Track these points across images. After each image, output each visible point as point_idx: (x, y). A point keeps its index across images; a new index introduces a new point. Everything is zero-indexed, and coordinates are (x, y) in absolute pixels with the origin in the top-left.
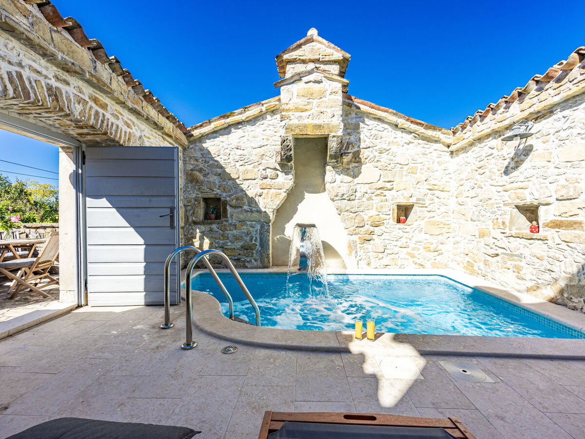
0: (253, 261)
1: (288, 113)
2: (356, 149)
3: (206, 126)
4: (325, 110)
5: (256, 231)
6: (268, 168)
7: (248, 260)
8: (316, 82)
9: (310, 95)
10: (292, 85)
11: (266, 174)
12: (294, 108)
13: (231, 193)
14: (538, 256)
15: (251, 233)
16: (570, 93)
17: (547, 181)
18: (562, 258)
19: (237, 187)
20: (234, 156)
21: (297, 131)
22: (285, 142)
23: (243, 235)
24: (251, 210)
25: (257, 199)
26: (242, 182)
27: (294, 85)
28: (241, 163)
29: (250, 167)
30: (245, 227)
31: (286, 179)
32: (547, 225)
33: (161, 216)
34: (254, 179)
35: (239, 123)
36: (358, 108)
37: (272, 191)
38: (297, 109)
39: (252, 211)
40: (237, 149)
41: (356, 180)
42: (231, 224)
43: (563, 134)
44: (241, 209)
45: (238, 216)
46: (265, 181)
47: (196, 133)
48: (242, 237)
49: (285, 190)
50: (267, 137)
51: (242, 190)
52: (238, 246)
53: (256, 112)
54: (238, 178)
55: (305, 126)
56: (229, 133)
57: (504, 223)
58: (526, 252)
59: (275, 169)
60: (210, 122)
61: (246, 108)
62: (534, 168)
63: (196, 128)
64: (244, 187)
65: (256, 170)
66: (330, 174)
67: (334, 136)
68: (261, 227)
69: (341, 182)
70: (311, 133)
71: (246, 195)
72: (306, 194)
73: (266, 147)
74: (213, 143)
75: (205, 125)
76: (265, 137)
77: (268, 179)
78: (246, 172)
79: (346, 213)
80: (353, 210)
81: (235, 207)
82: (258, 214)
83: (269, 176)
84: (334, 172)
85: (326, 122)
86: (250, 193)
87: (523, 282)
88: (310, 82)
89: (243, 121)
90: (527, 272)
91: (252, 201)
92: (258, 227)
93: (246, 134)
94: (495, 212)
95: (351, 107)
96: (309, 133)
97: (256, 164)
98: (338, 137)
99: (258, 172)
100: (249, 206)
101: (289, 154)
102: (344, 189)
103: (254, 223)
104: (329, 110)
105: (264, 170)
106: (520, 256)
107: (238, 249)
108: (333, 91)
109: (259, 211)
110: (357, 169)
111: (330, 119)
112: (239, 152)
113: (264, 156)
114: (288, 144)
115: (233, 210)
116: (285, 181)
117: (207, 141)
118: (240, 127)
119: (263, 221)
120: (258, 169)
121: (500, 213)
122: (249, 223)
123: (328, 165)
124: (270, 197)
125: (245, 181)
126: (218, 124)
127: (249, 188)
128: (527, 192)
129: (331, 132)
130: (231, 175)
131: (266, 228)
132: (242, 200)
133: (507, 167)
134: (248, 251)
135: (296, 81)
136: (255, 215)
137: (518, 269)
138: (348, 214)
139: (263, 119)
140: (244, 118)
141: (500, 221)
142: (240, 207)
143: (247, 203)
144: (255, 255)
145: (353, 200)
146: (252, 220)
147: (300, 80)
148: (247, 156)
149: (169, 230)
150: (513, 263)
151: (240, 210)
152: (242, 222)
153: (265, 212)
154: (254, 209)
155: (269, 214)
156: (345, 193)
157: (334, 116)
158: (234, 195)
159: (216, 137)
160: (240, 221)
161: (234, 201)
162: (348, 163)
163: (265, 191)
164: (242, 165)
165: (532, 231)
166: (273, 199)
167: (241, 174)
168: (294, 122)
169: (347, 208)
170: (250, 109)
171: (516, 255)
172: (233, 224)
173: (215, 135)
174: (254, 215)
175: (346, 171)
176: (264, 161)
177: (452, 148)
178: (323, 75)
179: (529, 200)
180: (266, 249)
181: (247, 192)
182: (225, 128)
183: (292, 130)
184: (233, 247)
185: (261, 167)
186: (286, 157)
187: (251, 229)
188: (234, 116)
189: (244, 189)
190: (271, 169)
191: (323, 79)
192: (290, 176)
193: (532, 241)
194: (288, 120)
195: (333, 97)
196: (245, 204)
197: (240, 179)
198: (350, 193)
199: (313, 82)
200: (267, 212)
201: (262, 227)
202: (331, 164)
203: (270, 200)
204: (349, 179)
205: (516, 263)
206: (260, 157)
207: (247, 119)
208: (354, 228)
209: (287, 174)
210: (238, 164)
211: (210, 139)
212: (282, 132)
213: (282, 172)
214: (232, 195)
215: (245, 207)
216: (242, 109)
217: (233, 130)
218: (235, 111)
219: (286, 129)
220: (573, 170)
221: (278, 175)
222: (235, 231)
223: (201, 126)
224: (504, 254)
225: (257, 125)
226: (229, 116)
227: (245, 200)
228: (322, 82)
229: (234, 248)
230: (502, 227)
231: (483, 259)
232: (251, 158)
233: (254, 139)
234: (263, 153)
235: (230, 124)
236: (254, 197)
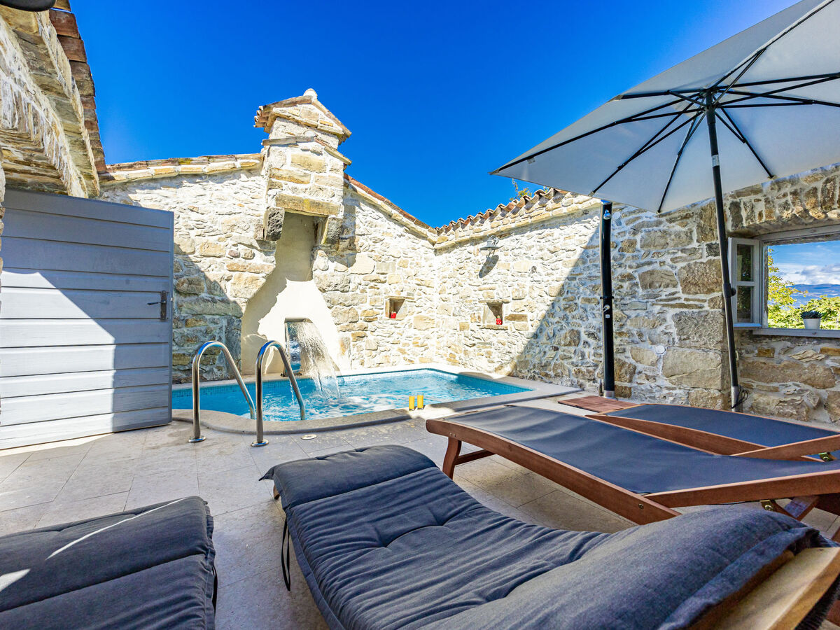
0: (215, 370)
1: (279, 181)
2: (351, 235)
3: (139, 169)
4: (324, 187)
5: (221, 328)
6: (240, 243)
7: (207, 369)
8: (314, 152)
9: (308, 166)
10: (285, 148)
11: (238, 251)
12: (287, 176)
13: (180, 274)
14: (502, 342)
15: (211, 331)
16: (520, 224)
17: (507, 285)
18: (516, 343)
19: (190, 265)
20: (187, 220)
21: (291, 205)
22: (276, 216)
23: (199, 334)
24: (213, 299)
25: (222, 284)
26: (199, 259)
27: (288, 149)
28: (199, 232)
29: (213, 240)
30: (202, 323)
31: (266, 261)
32: (507, 318)
33: (150, 304)
34: (219, 257)
35: (196, 175)
36: (355, 190)
37: (246, 275)
38: (291, 179)
39: (214, 301)
40: (192, 211)
41: (350, 270)
42: (178, 319)
43: (516, 252)
44: (196, 297)
45: (190, 306)
46: (236, 260)
47: (120, 175)
48: (196, 337)
49: (264, 275)
50: (240, 202)
51: (199, 271)
52: (191, 351)
53: (227, 167)
54: (194, 252)
55: (301, 201)
56: (179, 186)
57: (479, 317)
58: (494, 340)
59: (251, 246)
60: (147, 165)
61: (210, 158)
62: (499, 273)
63: (119, 168)
64: (203, 265)
65: (223, 244)
66: (321, 260)
67: (334, 219)
68: (228, 323)
69: (335, 270)
70: (309, 211)
71: (206, 278)
72: (288, 281)
73: (237, 215)
74: (149, 196)
75: (137, 167)
76: (237, 202)
77: (240, 258)
78: (207, 245)
79: (338, 306)
80: (346, 303)
81: (187, 294)
82: (223, 304)
83: (242, 254)
84: (327, 258)
85: (326, 201)
86: (212, 275)
87: (493, 364)
88: (308, 150)
89: (205, 174)
90: (496, 356)
91: (214, 287)
92: (224, 323)
93: (207, 192)
94: (473, 308)
95: (347, 187)
96: (305, 210)
97: (223, 236)
98: (338, 220)
99: (227, 247)
100: (211, 293)
101: (278, 230)
102: (337, 279)
103: (217, 317)
104: (329, 188)
105: (234, 245)
106: (490, 344)
107: (190, 355)
108: (335, 167)
109: (225, 301)
110: (351, 257)
111: (331, 199)
112: (194, 216)
113: (235, 228)
114: (279, 219)
115: (182, 298)
116: (265, 263)
117: (137, 191)
118: (198, 181)
119: (231, 314)
120: (225, 244)
121: (476, 308)
122: (208, 317)
123: (320, 249)
124: (243, 283)
125: (205, 258)
126: (162, 170)
127: (210, 269)
128: (495, 292)
129: (331, 213)
130: (181, 247)
131: (236, 323)
132: (200, 285)
133: (481, 271)
134: (207, 356)
135: (290, 144)
136: (219, 306)
137: (489, 354)
138: (341, 307)
139: (235, 177)
140: (206, 171)
141: (476, 315)
142: (195, 294)
143: (206, 289)
144: (217, 362)
145: (347, 292)
146: (214, 313)
147: (296, 145)
148: (209, 224)
149: (159, 324)
150: (486, 350)
151: (194, 298)
152: (198, 316)
153: (235, 302)
154: (217, 298)
155: (241, 305)
156: (339, 282)
157: (334, 196)
158: (185, 277)
159: (155, 188)
160: (193, 315)
161: (185, 285)
162: (344, 250)
163: (236, 274)
164: (199, 235)
165: (497, 324)
166: (247, 285)
167: (197, 247)
168: (288, 193)
169: (340, 301)
170: (217, 160)
171: (487, 344)
172: (182, 318)
173: (152, 184)
174: (218, 306)
175: (340, 258)
176: (234, 234)
177: (437, 246)
178: (324, 147)
179: (496, 299)
180: (236, 352)
181: (207, 274)
182: (171, 178)
183: (284, 203)
184: (182, 352)
185: (230, 242)
186: (273, 234)
187: (212, 326)
188: (190, 164)
189: (202, 269)
190: (245, 245)
191: (324, 152)
192: (272, 258)
193: (498, 331)
194: (279, 190)
195: (333, 174)
196: (203, 290)
197: (196, 254)
198: (344, 284)
199: (312, 152)
200: (238, 301)
201: (230, 323)
202: (324, 248)
203: (242, 285)
204: (342, 267)
205: (488, 350)
206: (228, 227)
207: (211, 173)
208: (347, 323)
209: (267, 254)
210: (193, 233)
211: (144, 189)
212: (272, 203)
213: (260, 251)
214: (182, 276)
215: (203, 295)
216: (205, 158)
217: (185, 183)
218: (194, 158)
219: (277, 200)
220: (521, 279)
221: (254, 255)
222: (185, 330)
223: (130, 167)
224: (480, 343)
225: (226, 183)
226: (182, 162)
227: (204, 285)
228: (322, 154)
229: (184, 354)
230: (478, 321)
231: (463, 349)
232: (215, 227)
233: (221, 202)
234: (234, 222)
235: (181, 173)
236: (218, 281)
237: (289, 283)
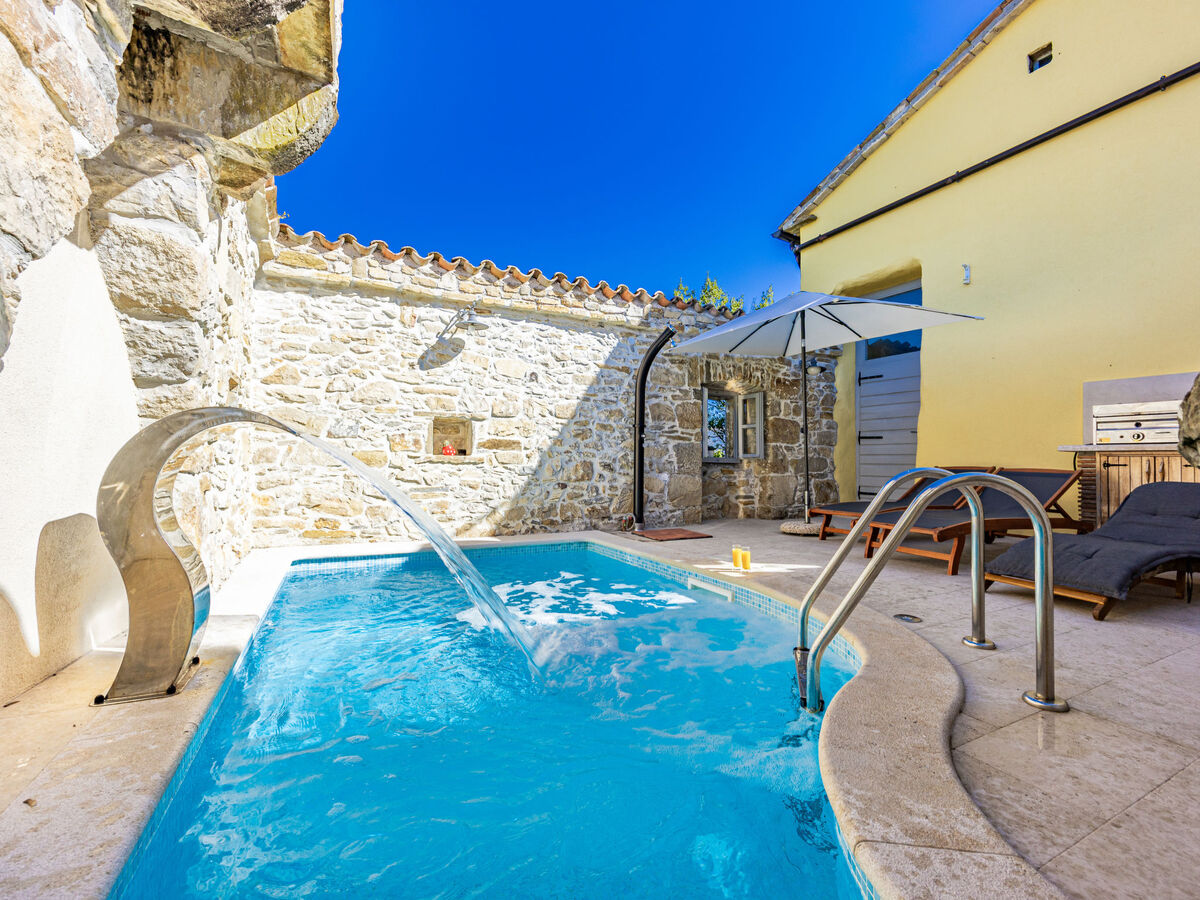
14: (472, 484)
17: (483, 392)
18: (500, 483)
32: (482, 445)
57: (416, 442)
58: (454, 482)
62: (466, 370)
87: (452, 523)
90: (456, 509)
94: (398, 424)
106: (445, 488)
121: (408, 425)
128: (455, 400)
133: (422, 357)
137: (442, 506)
141: (409, 438)
150: (433, 500)
171: (437, 489)
179: (458, 411)
193: (460, 466)
205: (439, 500)
224: (418, 490)
230: (413, 448)
231: (365, 506)
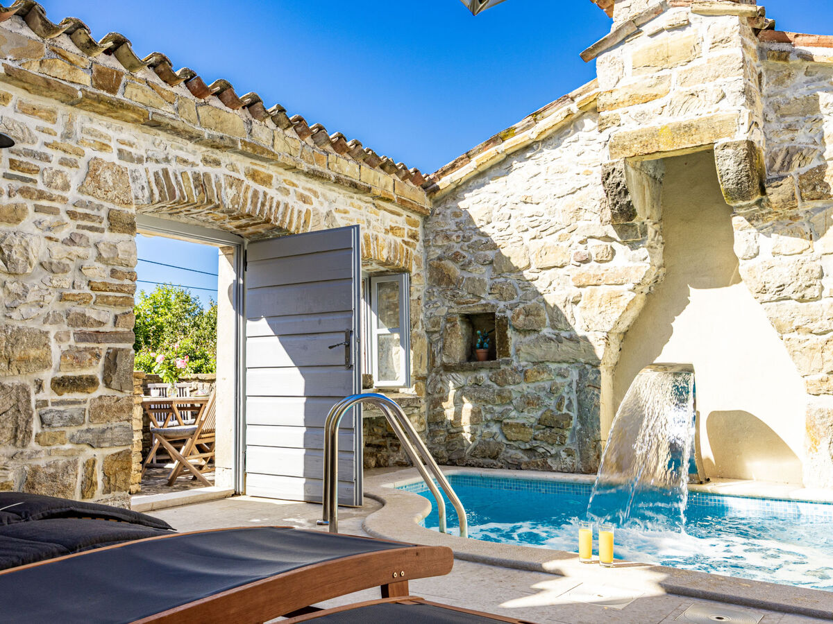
0: (563, 455)
1: (614, 112)
2: (815, 163)
3: (463, 165)
4: (700, 87)
5: (570, 385)
6: (591, 237)
7: (553, 452)
8: (673, 28)
9: (664, 60)
10: (621, 47)
11: (587, 252)
12: (627, 96)
13: (514, 301)
15: (557, 389)
19: (527, 285)
20: (519, 218)
21: (637, 148)
22: (611, 176)
23: (542, 394)
24: (557, 335)
25: (567, 312)
26: (535, 276)
27: (626, 47)
28: (532, 232)
29: (550, 240)
30: (545, 376)
31: (633, 260)
34: (562, 267)
35: (528, 148)
36: (807, 57)
37: (603, 290)
38: (634, 99)
39: (559, 340)
40: (526, 203)
41: (819, 246)
42: (515, 370)
44: (536, 335)
45: (530, 350)
46: (585, 267)
47: (444, 183)
48: (539, 398)
49: (631, 286)
50: (586, 168)
51: (538, 294)
52: (532, 420)
53: (559, 119)
54: (529, 266)
55: (654, 134)
56: (509, 171)
59: (607, 238)
60: (469, 157)
61: (536, 114)
63: (444, 173)
64: (540, 285)
65: (565, 244)
66: (744, 235)
67: (725, 146)
68: (580, 376)
69: (774, 254)
70: (670, 146)
71: (544, 301)
72: (692, 291)
73: (584, 190)
74: (477, 199)
75: (459, 164)
76: (581, 169)
77: (593, 263)
78: (544, 251)
79: (794, 335)
80: (815, 327)
81: (525, 331)
82: (571, 344)
83: (594, 256)
84: (754, 230)
85: (705, 115)
86: (551, 299)
88: (662, 30)
89: (536, 142)
91: (556, 316)
92: (574, 375)
93: (542, 169)
95: (786, 59)
96: (663, 148)
97: (565, 231)
98: (736, 145)
99: (569, 250)
100: (554, 327)
101: (624, 201)
102: (783, 272)
103: (565, 366)
104: (709, 86)
105: (581, 243)
107: (531, 427)
108: (718, 39)
109: (574, 339)
110: (821, 214)
111: (716, 106)
112: (529, 209)
113: (582, 212)
114: (618, 180)
115: (520, 338)
116: (631, 264)
117: (466, 195)
118: (528, 155)
119: (582, 360)
120: (568, 243)
122: (553, 366)
123: (736, 214)
124: (596, 303)
125: (543, 272)
126: (483, 158)
127: (551, 288)
129: (718, 136)
130: (511, 260)
131: (591, 377)
132: (538, 315)
134: (553, 430)
135: (628, 37)
136: (567, 347)
138: (802, 337)
139: (576, 130)
140: (534, 136)
142: (535, 330)
143: (548, 321)
144: (568, 441)
145: (813, 299)
146: (559, 359)
147: (638, 32)
148: (546, 217)
149: (343, 372)
151: (533, 336)
152: (540, 364)
153: (585, 338)
154: (563, 334)
155: (595, 344)
156: (787, 281)
157: (724, 96)
158: (521, 306)
159: (483, 185)
160: (535, 364)
161: (522, 317)
162: (790, 202)
163: (586, 291)
164: (535, 238)
166: (603, 309)
167: (532, 257)
168: (630, 127)
169: (796, 324)
170: (545, 114)
172: (520, 369)
173: (481, 181)
174: (564, 348)
175: (789, 224)
176: (581, 224)
178: (689, 9)
180: (593, 427)
181: (545, 296)
182: (500, 164)
183: (624, 148)
184: (521, 421)
185: (575, 238)
186: (620, 209)
187: (559, 380)
188: (514, 135)
189: (541, 290)
190: (599, 239)
191: (692, 17)
192: (643, 252)
194: (614, 128)
195: (720, 52)
196: (544, 323)
197: (533, 268)
198: (803, 280)
199: (669, 30)
200: (591, 339)
201: (582, 375)
202: (742, 211)
203: (597, 310)
204: (798, 243)
206: (571, 215)
207: (543, 137)
208: (823, 375)
209: (633, 246)
210: (527, 236)
211: (471, 191)
212: (604, 156)
213: (624, 243)
214: (517, 305)
215: (546, 331)
216: (529, 118)
217: (516, 164)
218: (516, 125)
219: (611, 147)
221: (614, 252)
222: (524, 386)
223: (453, 167)
225: (565, 144)
226: (506, 136)
227: (545, 315)
228: (689, 24)
229: (524, 425)
232: (553, 221)
233: (559, 176)
234: (578, 204)
235: (509, 152)
236: (561, 306)
237: (694, 292)
